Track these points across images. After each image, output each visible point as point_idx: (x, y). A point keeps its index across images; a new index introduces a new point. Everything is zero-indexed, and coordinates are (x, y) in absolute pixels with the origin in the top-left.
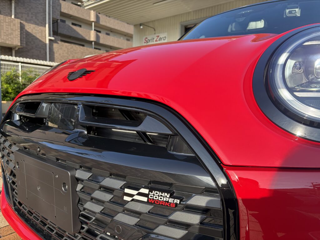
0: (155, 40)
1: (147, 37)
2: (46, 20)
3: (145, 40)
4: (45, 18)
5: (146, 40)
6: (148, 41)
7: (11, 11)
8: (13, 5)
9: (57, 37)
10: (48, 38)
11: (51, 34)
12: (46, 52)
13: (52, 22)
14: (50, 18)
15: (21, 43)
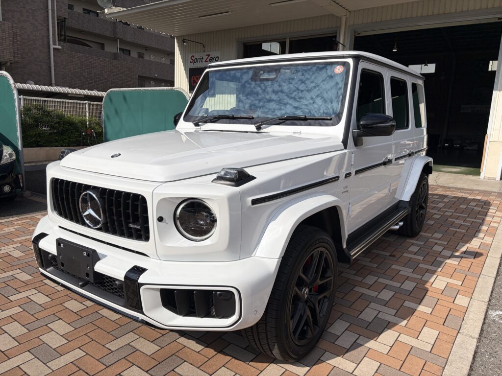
0: (204, 60)
1: (194, 55)
3: (191, 59)
4: (48, 17)
5: (192, 58)
6: (196, 60)
9: (65, 45)
10: (52, 47)
11: (55, 40)
12: (50, 68)
13: (56, 22)
14: (54, 17)
15: (14, 57)
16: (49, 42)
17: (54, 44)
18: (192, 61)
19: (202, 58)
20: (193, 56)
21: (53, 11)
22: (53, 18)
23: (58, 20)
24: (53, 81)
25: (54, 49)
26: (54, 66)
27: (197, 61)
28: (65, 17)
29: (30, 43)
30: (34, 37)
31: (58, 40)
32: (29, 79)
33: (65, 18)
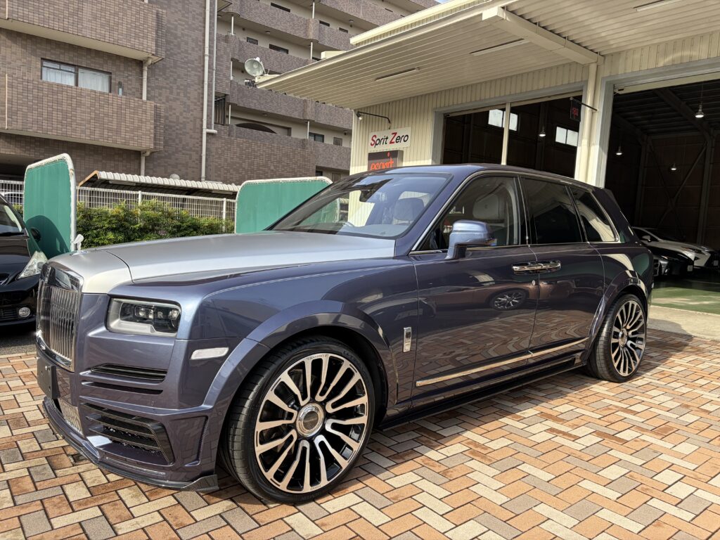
0: (388, 141)
1: (376, 134)
2: (203, 98)
3: (373, 140)
4: (203, 94)
5: (374, 138)
6: (378, 142)
7: (142, 85)
8: (145, 74)
9: (223, 128)
10: (205, 131)
11: (211, 122)
12: (201, 157)
13: (214, 100)
14: (212, 93)
15: (155, 144)
16: (202, 125)
17: (208, 128)
18: (373, 143)
19: (387, 138)
20: (375, 136)
21: (210, 86)
22: (209, 95)
23: (216, 97)
24: (203, 175)
25: (208, 134)
26: (206, 155)
27: (380, 142)
28: (227, 93)
29: (178, 127)
30: (185, 120)
31: (215, 123)
32: (173, 172)
33: (226, 95)
